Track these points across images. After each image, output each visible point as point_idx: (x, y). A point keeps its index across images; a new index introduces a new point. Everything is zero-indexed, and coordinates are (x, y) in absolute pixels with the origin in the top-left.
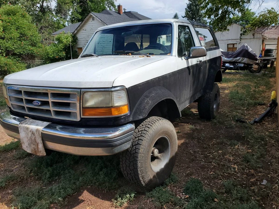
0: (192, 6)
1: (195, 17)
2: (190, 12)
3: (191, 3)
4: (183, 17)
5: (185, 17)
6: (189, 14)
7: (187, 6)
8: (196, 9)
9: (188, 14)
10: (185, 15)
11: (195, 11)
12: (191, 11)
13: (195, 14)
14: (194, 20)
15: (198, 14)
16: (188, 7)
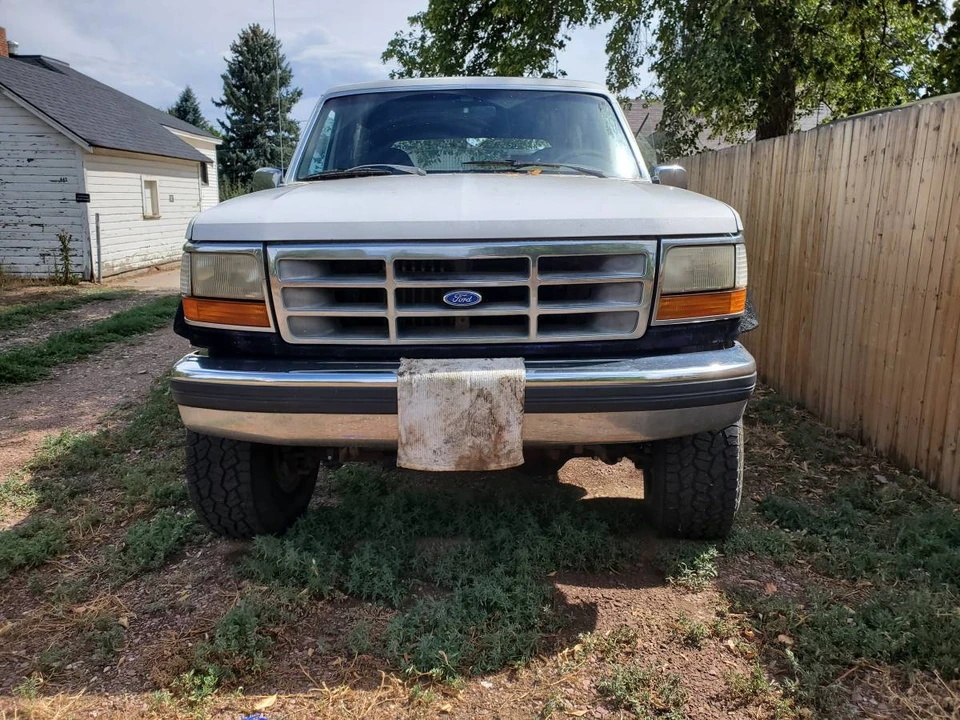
0: (246, 71)
1: (259, 109)
2: (239, 88)
3: (240, 58)
4: (218, 105)
5: (223, 103)
6: (238, 94)
7: (230, 66)
8: (262, 81)
9: (233, 94)
10: (224, 98)
11: (257, 87)
12: (243, 85)
13: (257, 98)
14: (258, 119)
15: (268, 99)
16: (232, 72)
